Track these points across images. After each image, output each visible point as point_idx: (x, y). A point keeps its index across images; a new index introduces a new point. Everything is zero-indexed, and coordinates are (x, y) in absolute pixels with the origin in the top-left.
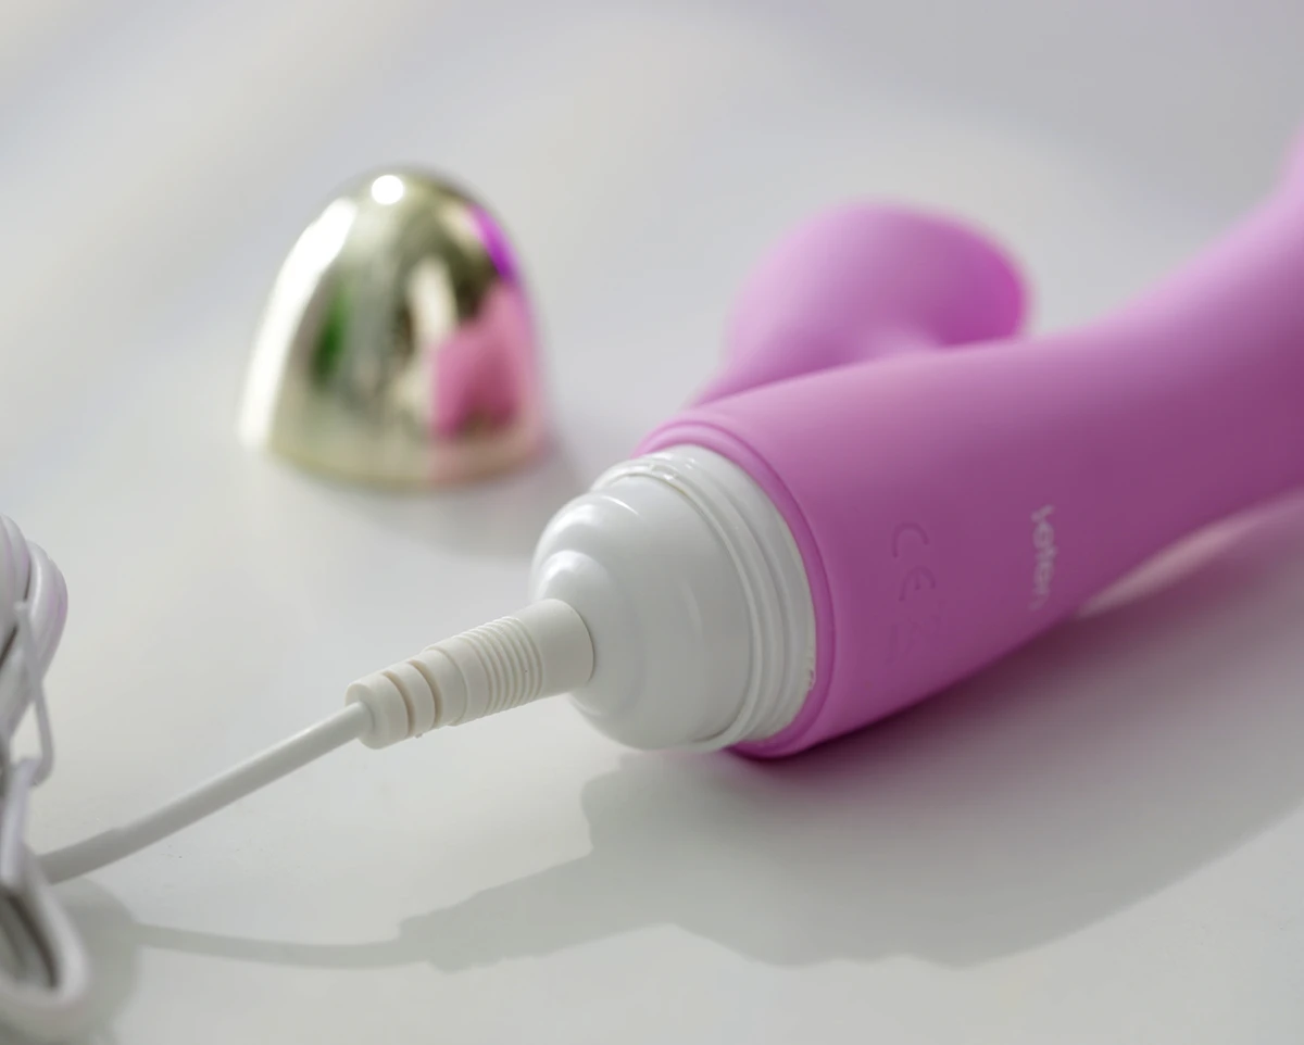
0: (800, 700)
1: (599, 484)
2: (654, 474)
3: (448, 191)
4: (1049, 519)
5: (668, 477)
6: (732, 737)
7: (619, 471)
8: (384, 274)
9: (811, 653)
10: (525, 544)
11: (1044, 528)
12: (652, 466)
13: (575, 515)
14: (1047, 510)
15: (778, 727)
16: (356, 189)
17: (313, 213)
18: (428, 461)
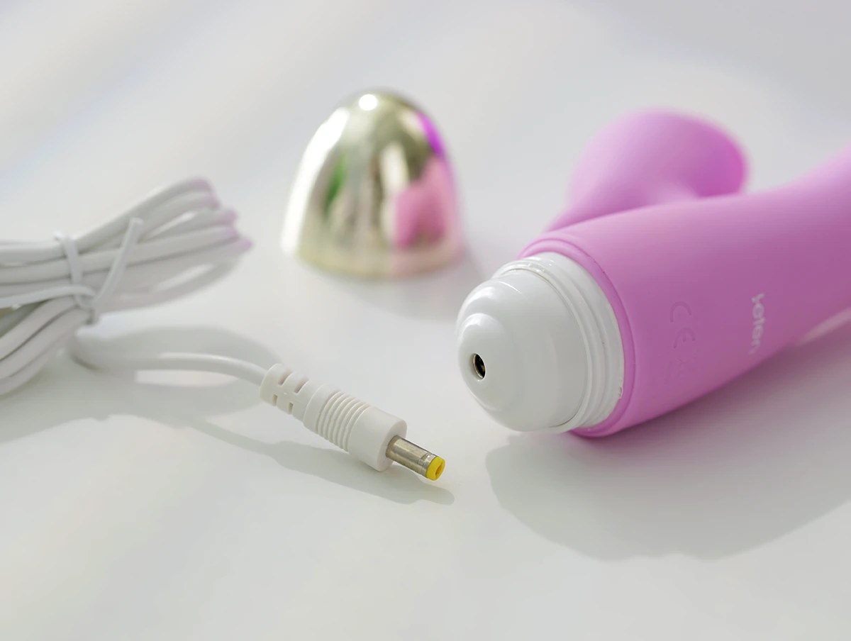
0: (613, 404)
1: (497, 275)
2: (530, 269)
3: (405, 104)
4: (761, 301)
5: (538, 271)
6: (573, 425)
7: (510, 266)
8: (366, 153)
9: (621, 378)
10: (452, 309)
11: (758, 306)
12: (529, 265)
13: (482, 292)
14: (761, 296)
15: (600, 420)
16: (350, 102)
17: (324, 117)
18: (393, 261)
